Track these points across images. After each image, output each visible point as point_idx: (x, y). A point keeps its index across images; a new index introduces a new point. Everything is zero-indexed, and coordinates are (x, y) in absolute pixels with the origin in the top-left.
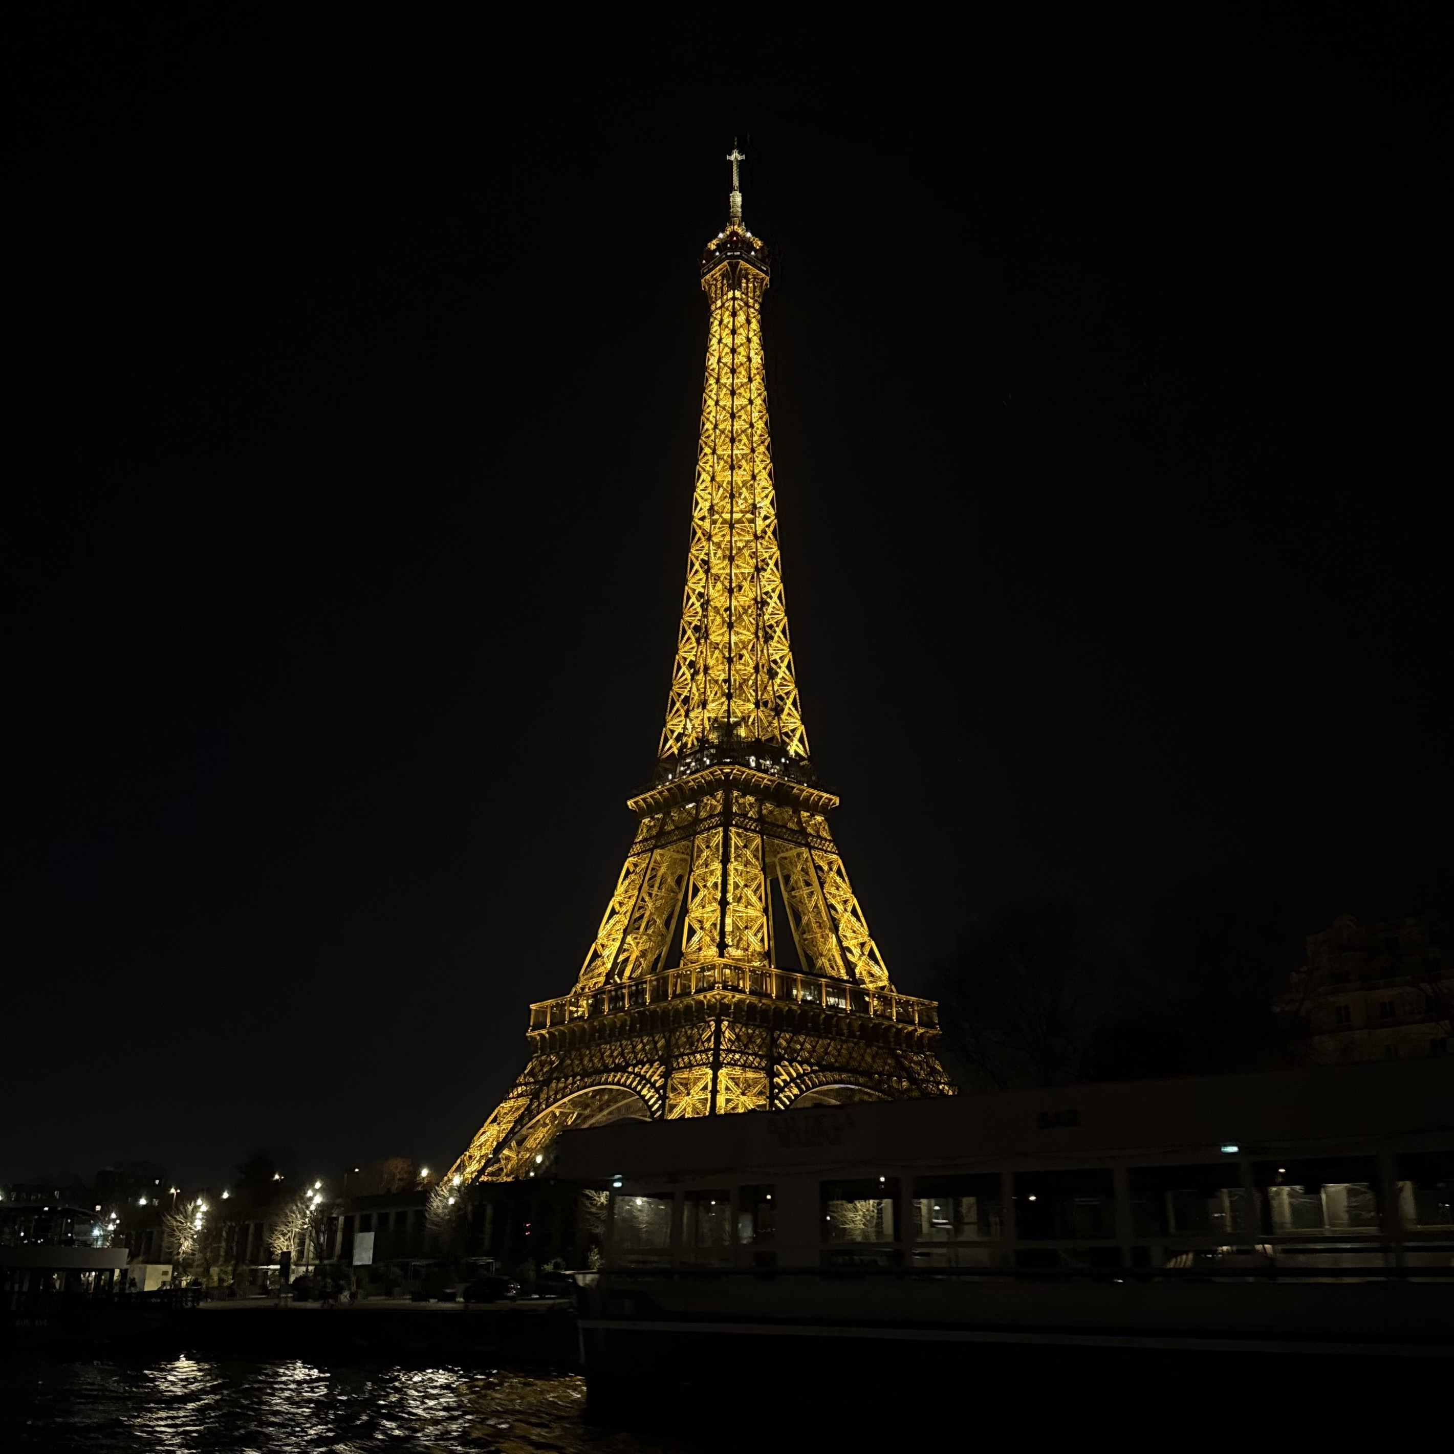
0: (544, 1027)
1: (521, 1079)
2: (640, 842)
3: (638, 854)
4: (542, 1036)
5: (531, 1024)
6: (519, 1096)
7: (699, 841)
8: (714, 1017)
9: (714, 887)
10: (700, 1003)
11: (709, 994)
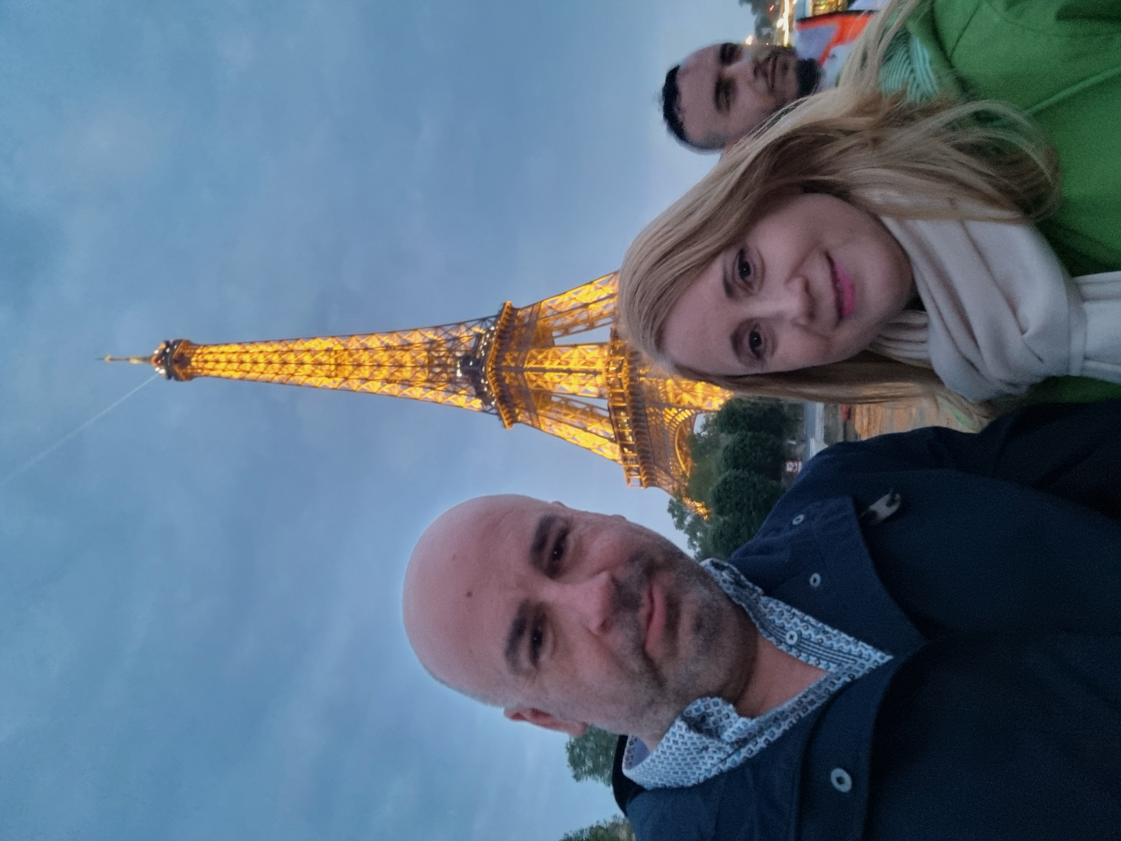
7: (532, 386)
8: (638, 378)
9: (560, 377)
10: (629, 387)
11: (624, 381)
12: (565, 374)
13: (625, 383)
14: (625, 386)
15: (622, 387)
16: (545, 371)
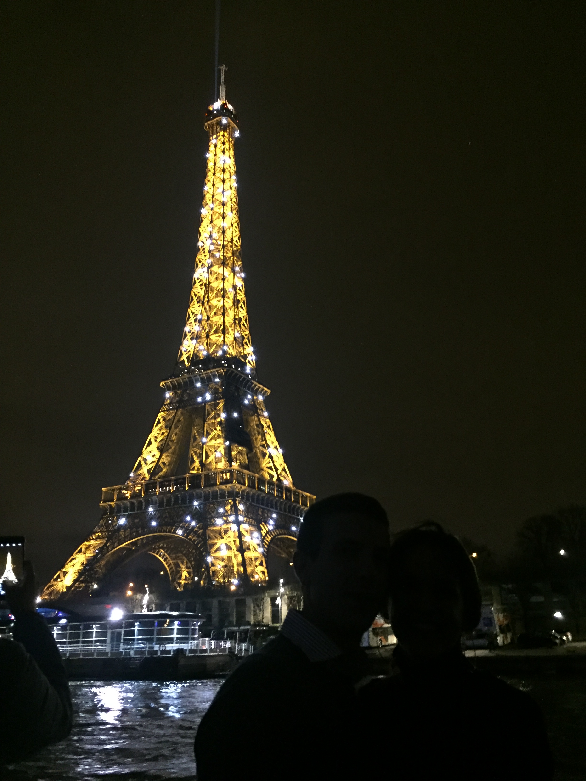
0: (113, 500)
1: (96, 529)
2: (167, 404)
3: (167, 410)
4: (111, 506)
5: (103, 498)
6: (96, 539)
7: (209, 406)
8: (232, 498)
9: (220, 430)
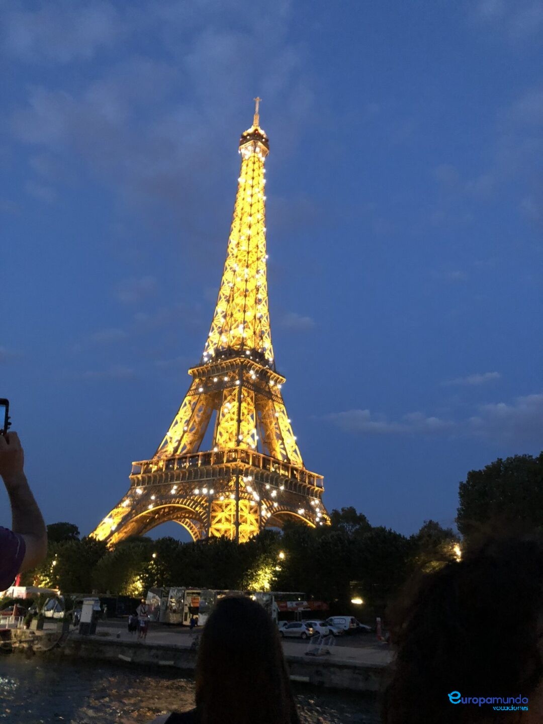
0: (140, 473)
1: (125, 498)
3: (192, 395)
4: (138, 478)
5: (132, 471)
6: (125, 506)
7: (226, 391)
8: (235, 475)
9: (234, 413)
10: (228, 468)
11: (234, 463)
12: (236, 417)
13: (231, 465)
14: (229, 465)
15: (228, 461)
16: (240, 402)
